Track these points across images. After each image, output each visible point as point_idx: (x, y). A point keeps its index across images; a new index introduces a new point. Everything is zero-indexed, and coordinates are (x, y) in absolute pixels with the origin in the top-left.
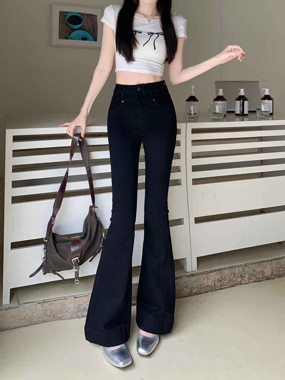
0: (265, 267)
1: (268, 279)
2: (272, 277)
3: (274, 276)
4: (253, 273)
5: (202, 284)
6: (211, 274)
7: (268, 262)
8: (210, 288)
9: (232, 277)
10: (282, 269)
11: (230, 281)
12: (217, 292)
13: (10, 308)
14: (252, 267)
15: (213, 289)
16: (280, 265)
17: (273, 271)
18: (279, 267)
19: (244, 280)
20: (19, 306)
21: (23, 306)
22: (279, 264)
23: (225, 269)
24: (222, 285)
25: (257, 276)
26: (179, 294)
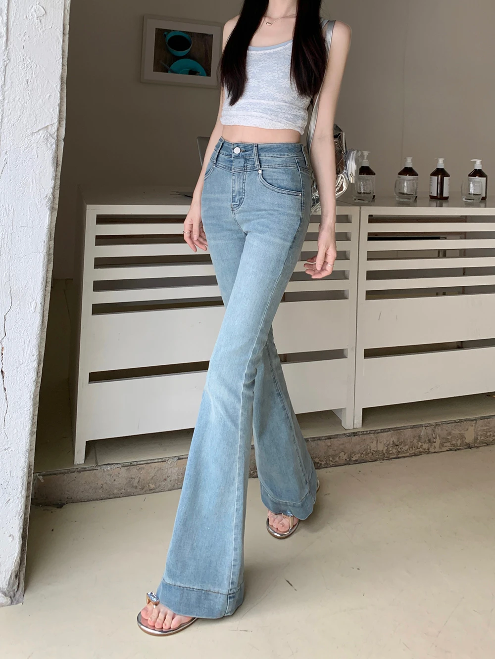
0: (466, 429)
1: (470, 448)
2: (476, 445)
3: (479, 443)
4: (448, 437)
5: (367, 449)
6: (382, 434)
7: (470, 422)
8: (381, 455)
9: (415, 441)
10: (491, 433)
11: (412, 448)
12: (391, 461)
13: (84, 470)
14: (447, 428)
15: (385, 457)
16: (488, 428)
17: (478, 435)
18: (487, 430)
19: (433, 447)
20: (97, 468)
21: (102, 468)
22: (488, 426)
23: (406, 428)
24: (399, 452)
25: (454, 442)
26: (332, 461)
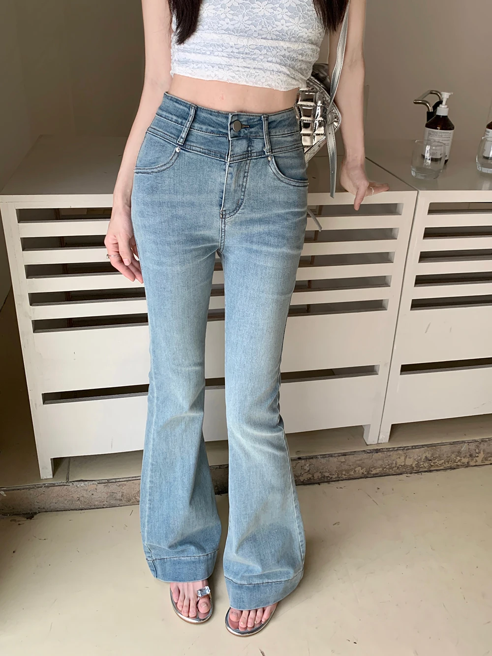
5: (392, 463)
6: (414, 450)
8: (408, 469)
9: (453, 456)
11: (448, 462)
12: (420, 474)
13: (53, 485)
15: (413, 470)
19: (474, 461)
20: (68, 484)
21: (74, 485)
23: (443, 444)
24: (432, 466)
26: (345, 475)
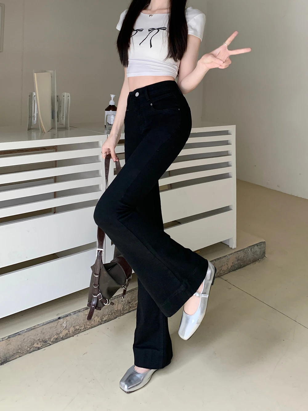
5: (112, 310)
8: (119, 313)
12: (124, 316)
26: (89, 325)
